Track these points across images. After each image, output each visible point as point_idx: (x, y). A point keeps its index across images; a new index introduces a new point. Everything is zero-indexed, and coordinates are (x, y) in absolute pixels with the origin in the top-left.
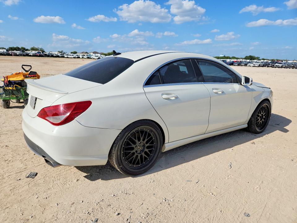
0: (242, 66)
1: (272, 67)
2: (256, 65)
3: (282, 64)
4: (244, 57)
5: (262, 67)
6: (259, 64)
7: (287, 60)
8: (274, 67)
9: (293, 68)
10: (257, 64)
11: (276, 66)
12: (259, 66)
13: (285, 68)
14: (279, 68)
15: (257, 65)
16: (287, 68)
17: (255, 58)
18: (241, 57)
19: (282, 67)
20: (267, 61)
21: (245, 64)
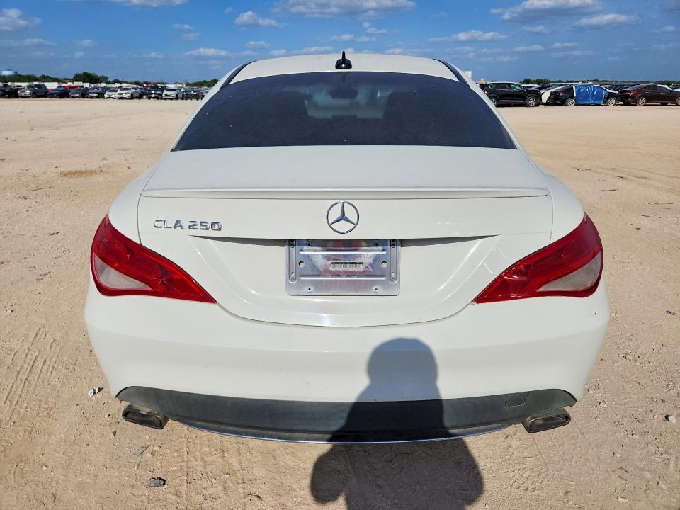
0: (91, 97)
1: (158, 98)
2: (124, 96)
3: (175, 90)
4: (72, 77)
5: (138, 100)
6: (130, 92)
7: (164, 81)
8: (161, 99)
9: (197, 99)
10: (126, 92)
11: (166, 95)
12: (132, 97)
13: (182, 99)
14: (172, 99)
15: (126, 94)
16: (187, 98)
17: (99, 79)
18: (64, 77)
19: (177, 98)
20: (128, 84)
21: (98, 93)
